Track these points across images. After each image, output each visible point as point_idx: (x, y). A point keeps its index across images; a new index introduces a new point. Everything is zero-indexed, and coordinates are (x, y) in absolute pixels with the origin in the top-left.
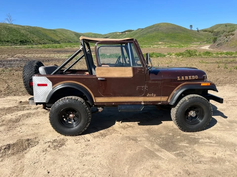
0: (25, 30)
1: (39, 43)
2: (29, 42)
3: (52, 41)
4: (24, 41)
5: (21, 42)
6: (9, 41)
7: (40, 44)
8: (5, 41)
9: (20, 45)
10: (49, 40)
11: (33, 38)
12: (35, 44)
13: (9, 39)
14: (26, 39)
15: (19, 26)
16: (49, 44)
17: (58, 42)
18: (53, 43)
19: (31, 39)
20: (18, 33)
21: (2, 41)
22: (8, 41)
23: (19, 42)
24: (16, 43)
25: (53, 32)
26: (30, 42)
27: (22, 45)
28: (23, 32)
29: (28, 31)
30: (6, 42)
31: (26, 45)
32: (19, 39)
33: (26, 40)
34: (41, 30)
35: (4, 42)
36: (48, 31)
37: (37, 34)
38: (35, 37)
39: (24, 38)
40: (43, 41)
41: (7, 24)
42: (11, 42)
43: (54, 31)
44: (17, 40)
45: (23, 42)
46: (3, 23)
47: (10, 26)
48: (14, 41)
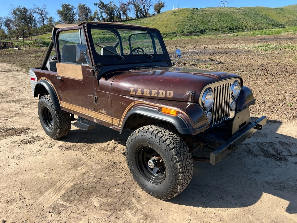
0: (239, 14)
1: (253, 29)
2: (239, 28)
3: (272, 25)
4: (234, 28)
5: (230, 29)
6: (217, 29)
7: (253, 30)
8: (212, 29)
9: (229, 33)
10: (269, 24)
11: (247, 22)
12: (247, 30)
13: (218, 27)
14: (238, 24)
15: (234, 8)
16: (266, 30)
17: (282, 26)
18: (273, 27)
19: (243, 25)
20: (229, 18)
21: (210, 30)
22: (215, 30)
23: (227, 30)
24: (224, 31)
25: (278, 11)
26: (242, 28)
27: (231, 32)
28: (236, 15)
29: (243, 14)
30: (214, 31)
31: (235, 32)
32: (230, 25)
33: (237, 27)
34: (262, 10)
35: (211, 31)
36: (271, 11)
37: (254, 16)
38: (250, 21)
39: (235, 24)
40: (259, 26)
41: (221, 8)
42: (219, 30)
43: (282, 9)
44: (226, 27)
45: (232, 30)
46: (218, 8)
47: (223, 10)
48: (223, 28)
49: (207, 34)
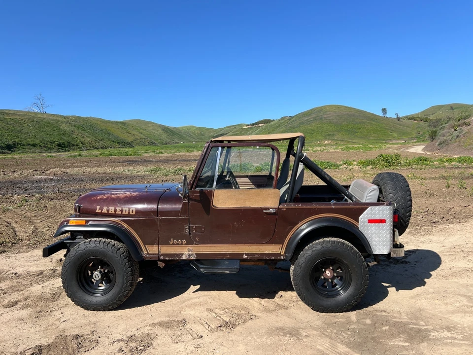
0: (68, 124)
1: (93, 147)
2: (74, 145)
3: (118, 143)
4: (65, 145)
5: (59, 145)
6: (36, 144)
7: (95, 149)
8: (29, 145)
9: (58, 151)
10: (113, 141)
11: (83, 138)
12: (86, 148)
13: (37, 142)
14: (70, 140)
15: (57, 116)
16: (112, 149)
17: (130, 145)
18: (119, 146)
19: (79, 141)
20: (55, 129)
21: (24, 145)
22: (34, 145)
23: (55, 146)
24: (50, 149)
25: (121, 125)
26: (77, 145)
27: (61, 151)
28: (64, 127)
29: (75, 126)
30: (31, 147)
31: (69, 151)
32: (57, 140)
33: (69, 143)
34: (99, 123)
35: (27, 147)
36: (111, 125)
37: (91, 130)
38: (87, 136)
39: (65, 138)
40: (102, 144)
41: (36, 113)
42: (40, 146)
43: (124, 123)
44: (52, 142)
45: (62, 147)
46: (28, 112)
47: (40, 116)
48: (47, 144)
49: (19, 151)
